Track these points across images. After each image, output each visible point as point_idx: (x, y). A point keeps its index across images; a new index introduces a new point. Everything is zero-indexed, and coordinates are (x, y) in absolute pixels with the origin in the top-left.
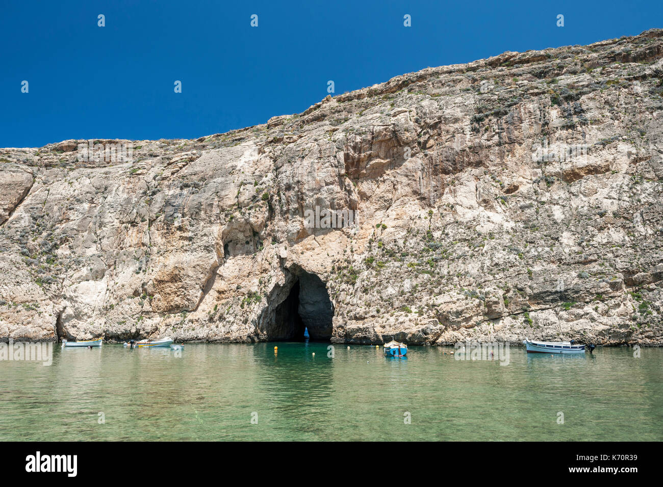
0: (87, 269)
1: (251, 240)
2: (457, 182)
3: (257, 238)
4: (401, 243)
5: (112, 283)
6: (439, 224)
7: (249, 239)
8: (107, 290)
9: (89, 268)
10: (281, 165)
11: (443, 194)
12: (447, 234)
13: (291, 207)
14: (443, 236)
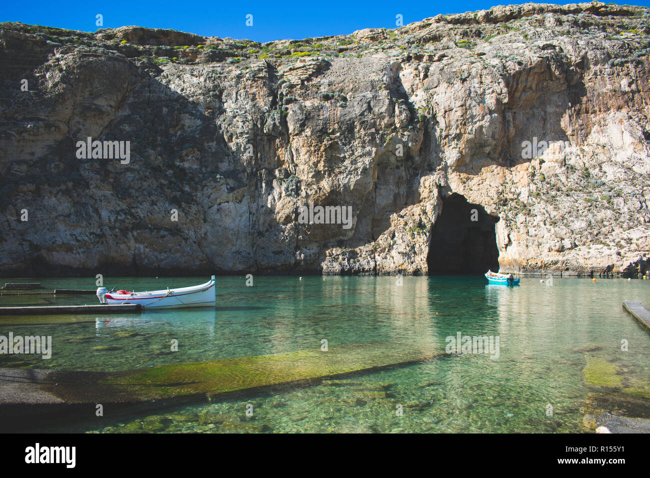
0: (227, 188)
1: (402, 165)
2: (602, 123)
3: (410, 163)
4: (563, 179)
5: (254, 206)
6: (593, 163)
7: (399, 164)
8: (250, 213)
9: (228, 187)
10: (435, 85)
11: (590, 133)
12: (605, 173)
13: (451, 132)
14: (601, 174)
